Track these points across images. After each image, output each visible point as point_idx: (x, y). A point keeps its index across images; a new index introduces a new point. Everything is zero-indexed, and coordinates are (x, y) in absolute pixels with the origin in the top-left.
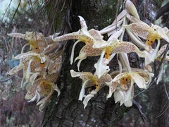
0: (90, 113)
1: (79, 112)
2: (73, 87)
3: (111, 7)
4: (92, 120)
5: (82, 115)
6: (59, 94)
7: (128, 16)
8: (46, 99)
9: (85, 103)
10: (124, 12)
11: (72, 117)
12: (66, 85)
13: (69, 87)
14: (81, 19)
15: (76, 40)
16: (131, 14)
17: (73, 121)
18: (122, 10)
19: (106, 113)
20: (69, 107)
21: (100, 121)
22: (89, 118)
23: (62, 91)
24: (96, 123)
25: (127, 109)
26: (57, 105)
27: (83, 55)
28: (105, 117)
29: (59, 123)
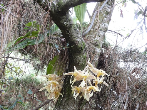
0: (74, 103)
1: (70, 103)
2: (68, 94)
3: (84, 64)
4: (75, 106)
5: (71, 104)
6: (63, 96)
7: (89, 67)
8: (57, 98)
9: (75, 98)
10: (88, 66)
11: (67, 104)
12: (65, 93)
13: (67, 93)
14: (75, 67)
15: (72, 75)
16: (90, 67)
17: (68, 106)
18: (87, 65)
19: (80, 103)
20: (66, 101)
21: (78, 106)
22: (74, 105)
23: (64, 95)
24: (76, 107)
25: (88, 102)
26: (62, 100)
27: (75, 80)
28: (79, 105)
29: (63, 107)
